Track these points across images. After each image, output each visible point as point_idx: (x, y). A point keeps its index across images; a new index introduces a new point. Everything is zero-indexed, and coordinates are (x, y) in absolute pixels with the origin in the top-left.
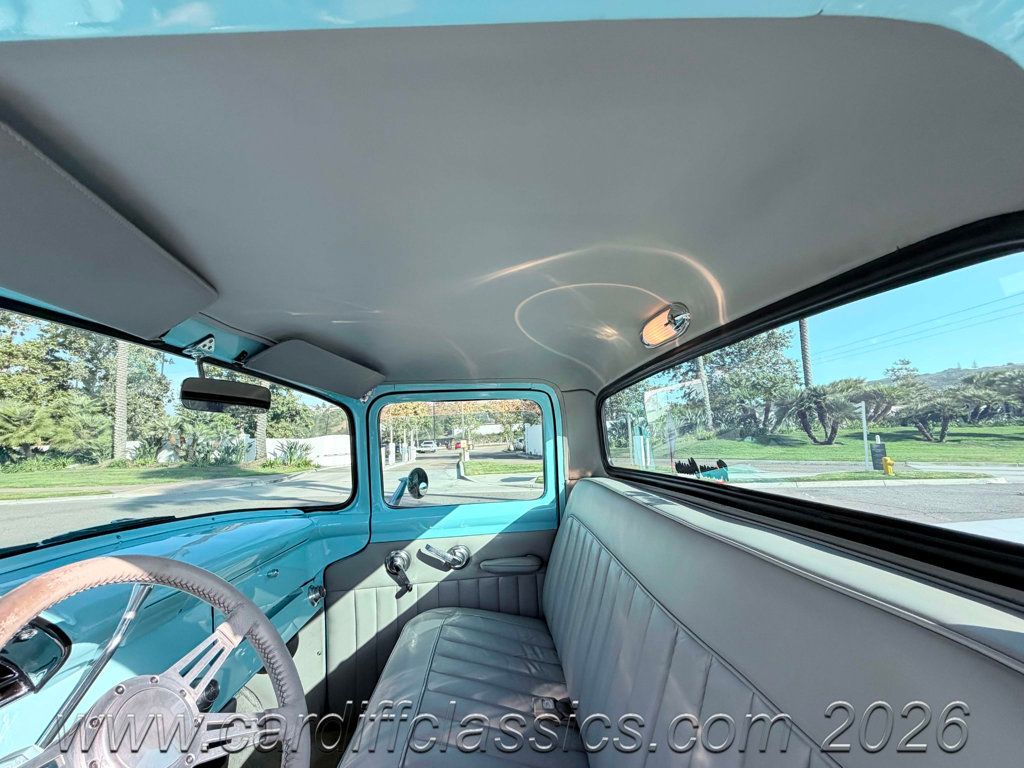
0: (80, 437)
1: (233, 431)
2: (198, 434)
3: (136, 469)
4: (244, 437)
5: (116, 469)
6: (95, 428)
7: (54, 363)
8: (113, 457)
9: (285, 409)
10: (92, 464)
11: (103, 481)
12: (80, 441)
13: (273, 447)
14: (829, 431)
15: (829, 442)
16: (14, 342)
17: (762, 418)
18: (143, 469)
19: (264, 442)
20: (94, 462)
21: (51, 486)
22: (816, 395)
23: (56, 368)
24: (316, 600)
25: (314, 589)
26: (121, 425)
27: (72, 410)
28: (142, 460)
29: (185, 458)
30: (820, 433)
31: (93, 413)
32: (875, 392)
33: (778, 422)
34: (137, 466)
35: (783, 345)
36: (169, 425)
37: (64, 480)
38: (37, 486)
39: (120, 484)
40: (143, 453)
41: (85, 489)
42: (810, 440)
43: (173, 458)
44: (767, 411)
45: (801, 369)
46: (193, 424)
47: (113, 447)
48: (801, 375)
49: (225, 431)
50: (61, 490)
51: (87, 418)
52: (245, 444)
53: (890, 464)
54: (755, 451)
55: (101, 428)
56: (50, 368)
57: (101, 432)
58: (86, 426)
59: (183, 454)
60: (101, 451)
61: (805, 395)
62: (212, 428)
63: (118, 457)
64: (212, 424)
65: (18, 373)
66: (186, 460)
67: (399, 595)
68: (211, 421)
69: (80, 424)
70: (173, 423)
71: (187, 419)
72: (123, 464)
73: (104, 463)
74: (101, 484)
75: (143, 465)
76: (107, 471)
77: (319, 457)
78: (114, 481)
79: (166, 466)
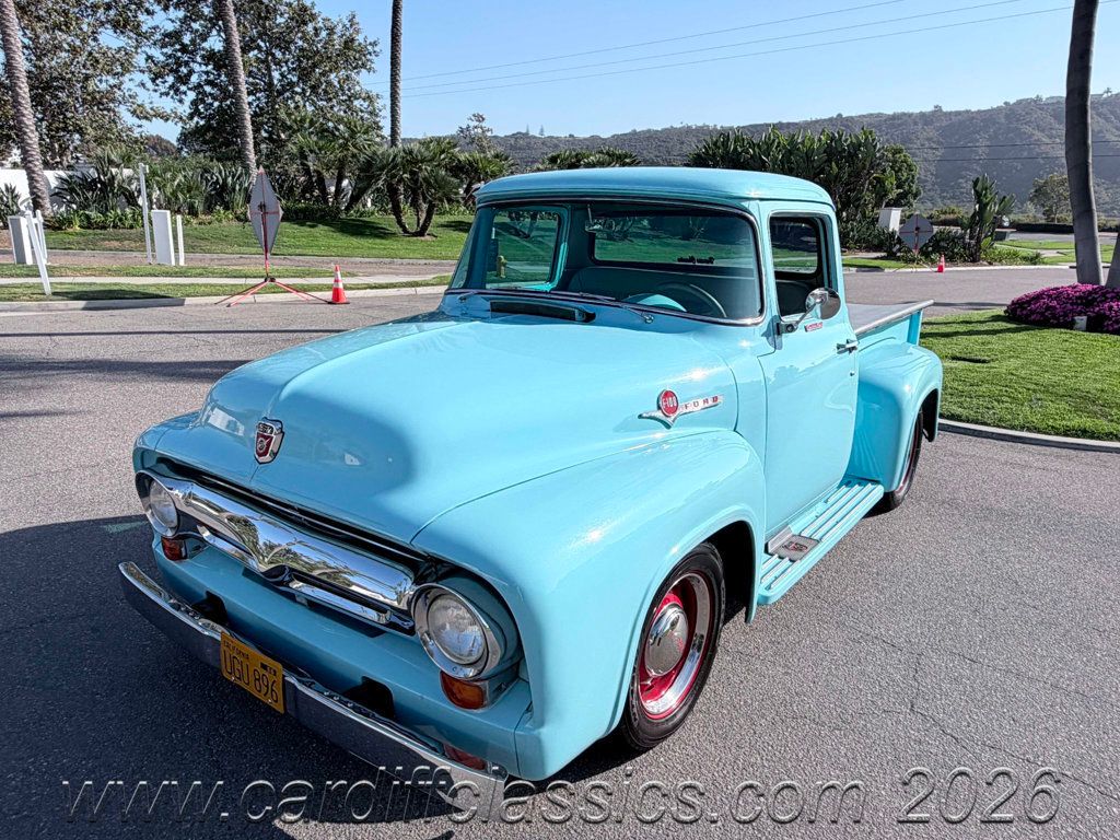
14: (423, 216)
15: (421, 233)
17: (333, 189)
22: (411, 160)
30: (410, 218)
32: (470, 163)
33: (355, 199)
35: (364, 66)
42: (397, 229)
44: (340, 179)
45: (387, 113)
48: (386, 124)
53: (504, 265)
54: (333, 242)
61: (399, 160)
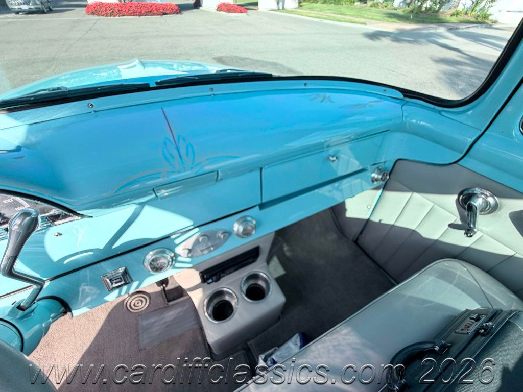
3: (381, 10)
5: (373, 9)
10: (365, 3)
11: (365, 16)
18: (385, 10)
21: (346, 15)
24: (377, 180)
25: (380, 171)
28: (385, 4)
34: (383, 7)
37: (352, 13)
38: (342, 14)
39: (372, 19)
41: (357, 20)
43: (402, 4)
50: (348, 18)
66: (408, 7)
67: (452, 226)
72: (376, 5)
73: (369, 3)
74: (364, 18)
75: (386, 6)
76: (369, 9)
77: (500, 11)
78: (370, 17)
79: (396, 9)
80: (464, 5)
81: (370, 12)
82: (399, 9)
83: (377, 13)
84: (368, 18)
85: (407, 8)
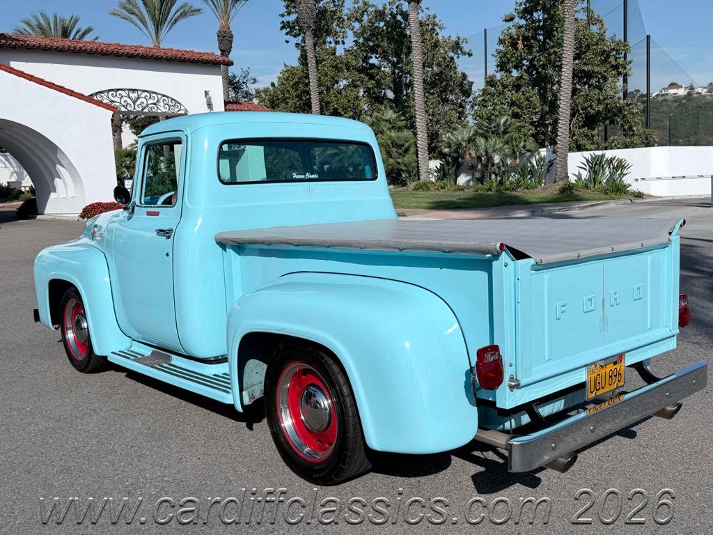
0: (391, 157)
1: (531, 144)
2: (490, 150)
3: (437, 192)
4: (543, 152)
5: (421, 193)
6: (403, 145)
7: (368, 71)
8: (419, 179)
9: (601, 108)
10: (403, 186)
12: (391, 161)
13: (576, 164)
16: (337, 54)
18: (442, 192)
19: (565, 158)
20: (404, 184)
23: (372, 77)
26: (422, 140)
27: (384, 126)
28: (440, 183)
29: (481, 180)
31: (400, 129)
34: (438, 189)
36: (462, 139)
40: (443, 173)
43: (470, 182)
46: (486, 138)
47: (418, 167)
49: (522, 144)
51: (393, 134)
52: (547, 161)
55: (406, 146)
56: (366, 79)
57: (406, 151)
58: (395, 144)
59: (478, 175)
60: (409, 172)
62: (507, 143)
63: (423, 177)
64: (506, 137)
65: (346, 87)
66: (482, 184)
68: (505, 132)
69: (389, 142)
70: (466, 137)
71: (480, 131)
72: (425, 186)
73: (412, 185)
74: (403, 207)
75: (443, 188)
76: (412, 194)
77: (637, 180)
78: (414, 204)
79: (463, 190)
80: (579, 176)
81: (413, 197)
82: (468, 189)
83: (428, 198)
84: (409, 207)
85: (480, 185)
